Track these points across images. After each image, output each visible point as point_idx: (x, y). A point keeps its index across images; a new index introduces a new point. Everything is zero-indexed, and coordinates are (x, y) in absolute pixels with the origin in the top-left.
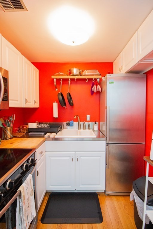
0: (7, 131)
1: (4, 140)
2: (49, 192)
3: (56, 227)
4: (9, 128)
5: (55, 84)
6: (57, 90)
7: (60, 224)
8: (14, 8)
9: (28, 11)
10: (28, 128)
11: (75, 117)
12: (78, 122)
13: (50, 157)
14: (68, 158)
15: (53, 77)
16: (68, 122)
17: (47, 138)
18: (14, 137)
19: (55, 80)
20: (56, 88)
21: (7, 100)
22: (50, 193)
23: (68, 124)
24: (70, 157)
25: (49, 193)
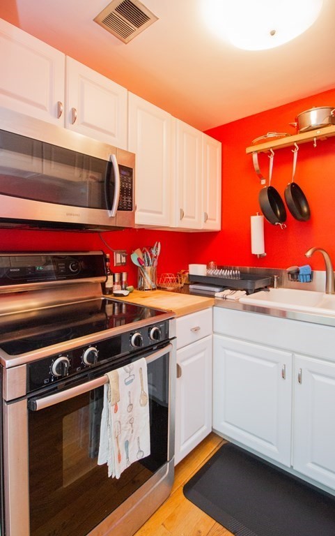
0: (146, 274)
1: (140, 289)
2: (222, 437)
3: (210, 527)
4: (148, 269)
5: (256, 166)
6: (263, 182)
7: (221, 527)
8: (135, 28)
9: (158, 19)
10: (189, 275)
11: (309, 254)
12: (327, 270)
13: (224, 348)
14: (272, 365)
15: (249, 150)
16: (292, 269)
17: (220, 299)
18: (159, 288)
19: (255, 157)
20: (261, 177)
21: (131, 210)
22: (225, 442)
23: (292, 275)
24: (276, 363)
25: (224, 439)
